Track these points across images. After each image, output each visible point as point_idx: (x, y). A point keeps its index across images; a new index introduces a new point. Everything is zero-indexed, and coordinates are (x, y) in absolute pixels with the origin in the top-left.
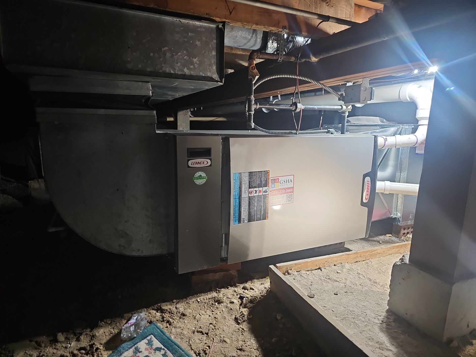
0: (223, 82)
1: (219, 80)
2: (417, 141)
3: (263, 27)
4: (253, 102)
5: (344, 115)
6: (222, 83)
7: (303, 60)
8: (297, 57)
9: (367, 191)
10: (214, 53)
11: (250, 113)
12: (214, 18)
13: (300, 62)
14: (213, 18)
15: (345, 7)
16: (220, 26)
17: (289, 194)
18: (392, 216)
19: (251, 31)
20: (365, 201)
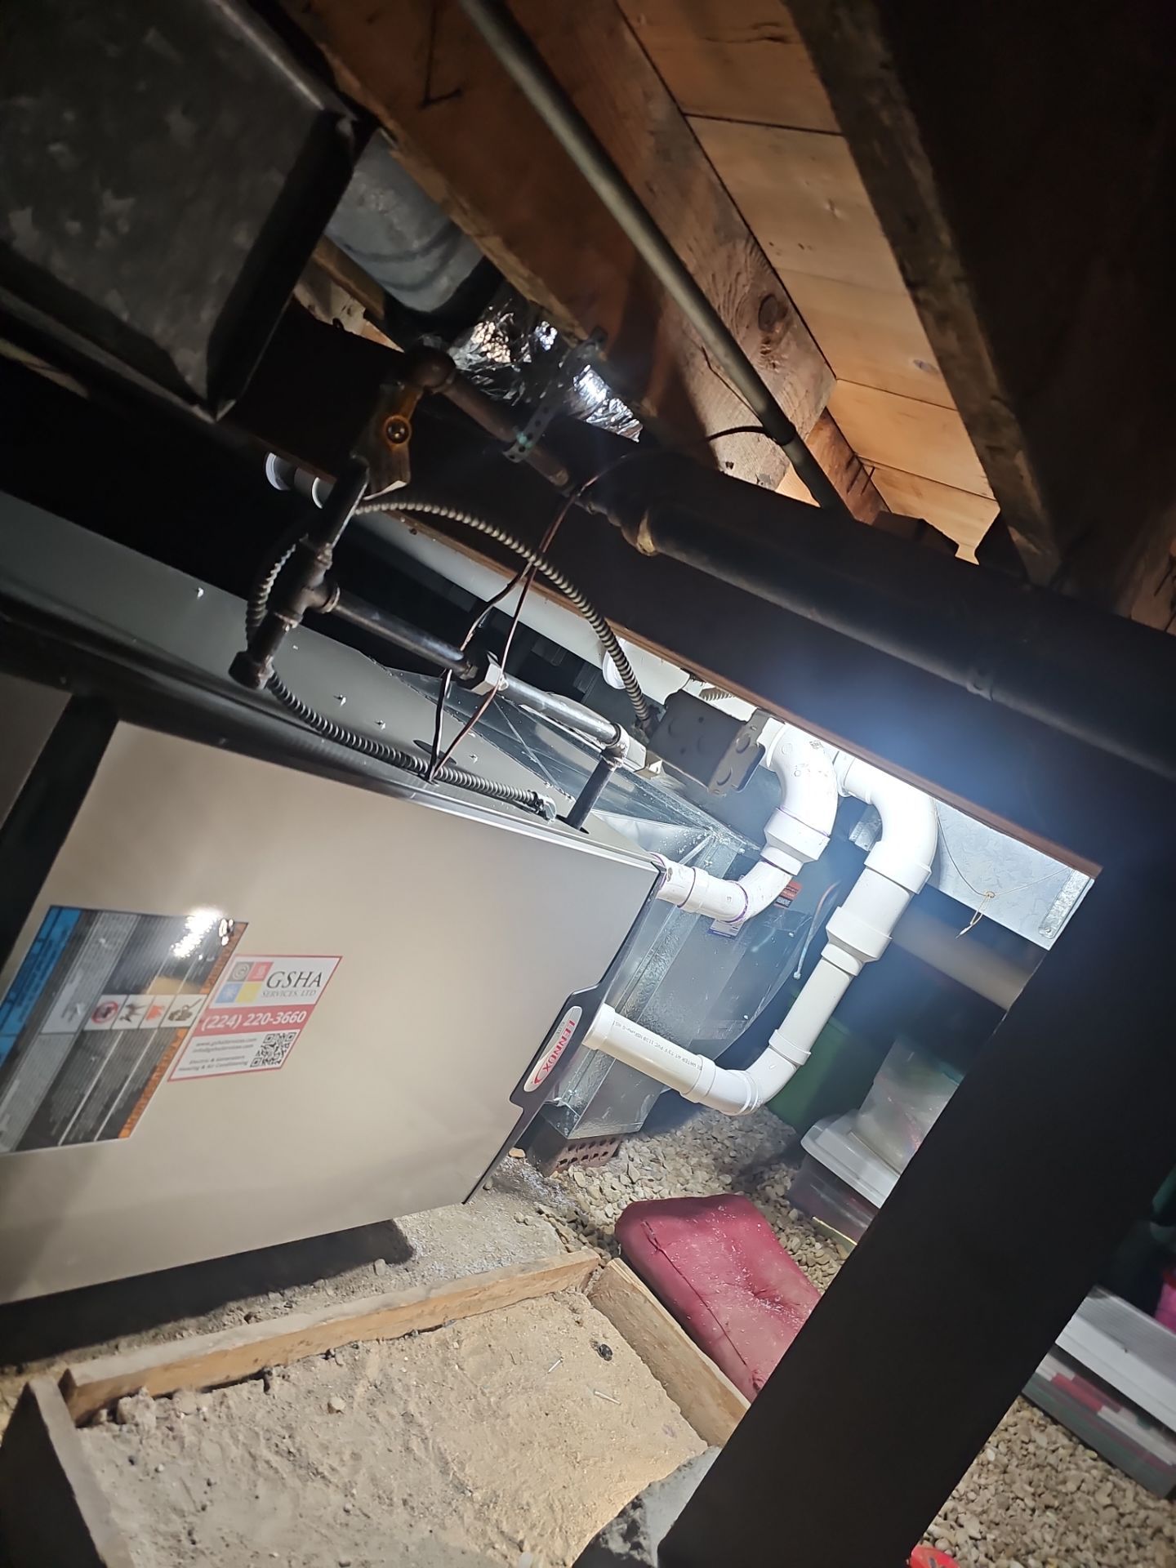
0: (220, 415)
1: (201, 388)
2: (744, 912)
3: (526, 275)
4: (319, 578)
5: (609, 765)
6: (214, 415)
7: (593, 508)
8: (577, 478)
9: (553, 1056)
10: (244, 238)
11: (281, 617)
12: (335, 62)
13: (579, 504)
14: (329, 55)
15: (802, 393)
16: (345, 127)
17: (281, 1033)
18: (557, 1099)
19: (437, 225)
20: (529, 1086)
